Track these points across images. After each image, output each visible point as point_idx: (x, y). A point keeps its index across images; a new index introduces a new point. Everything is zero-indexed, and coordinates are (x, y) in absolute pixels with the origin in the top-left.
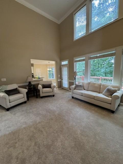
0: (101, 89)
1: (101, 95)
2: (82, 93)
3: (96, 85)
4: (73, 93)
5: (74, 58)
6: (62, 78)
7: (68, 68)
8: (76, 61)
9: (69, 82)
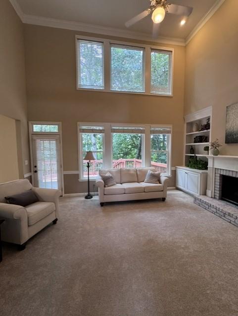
0: (139, 177)
1: (143, 185)
2: (125, 189)
3: (132, 172)
4: (105, 195)
5: (78, 123)
6: (36, 167)
7: (60, 143)
8: (84, 131)
9: (64, 175)
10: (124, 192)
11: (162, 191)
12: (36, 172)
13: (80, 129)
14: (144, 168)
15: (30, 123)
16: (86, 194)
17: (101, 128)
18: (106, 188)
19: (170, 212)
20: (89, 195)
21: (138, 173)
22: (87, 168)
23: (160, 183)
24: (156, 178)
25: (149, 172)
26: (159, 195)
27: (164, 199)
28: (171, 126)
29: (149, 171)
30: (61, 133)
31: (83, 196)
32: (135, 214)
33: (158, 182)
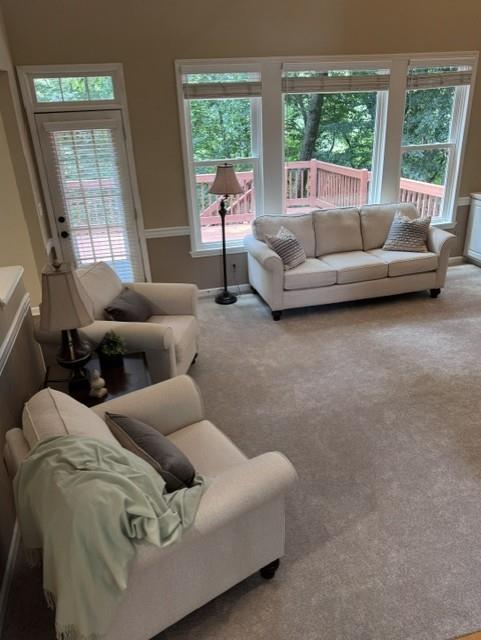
0: (367, 234)
2: (337, 273)
3: (347, 222)
4: (285, 290)
5: (178, 63)
6: (62, 220)
7: (125, 138)
8: (197, 91)
9: (147, 240)
10: (334, 280)
11: (434, 271)
12: (65, 235)
13: (186, 86)
14: (383, 208)
15: (22, 72)
16: (216, 291)
17: (252, 77)
18: (288, 273)
19: (456, 321)
20: (226, 294)
21: (364, 222)
22: (219, 216)
23: (430, 249)
24: (418, 234)
25: (399, 219)
26: (423, 283)
27: (435, 293)
28: (474, 56)
29: (396, 216)
30: (124, 106)
31: (208, 297)
32: (372, 331)
33: (424, 248)
